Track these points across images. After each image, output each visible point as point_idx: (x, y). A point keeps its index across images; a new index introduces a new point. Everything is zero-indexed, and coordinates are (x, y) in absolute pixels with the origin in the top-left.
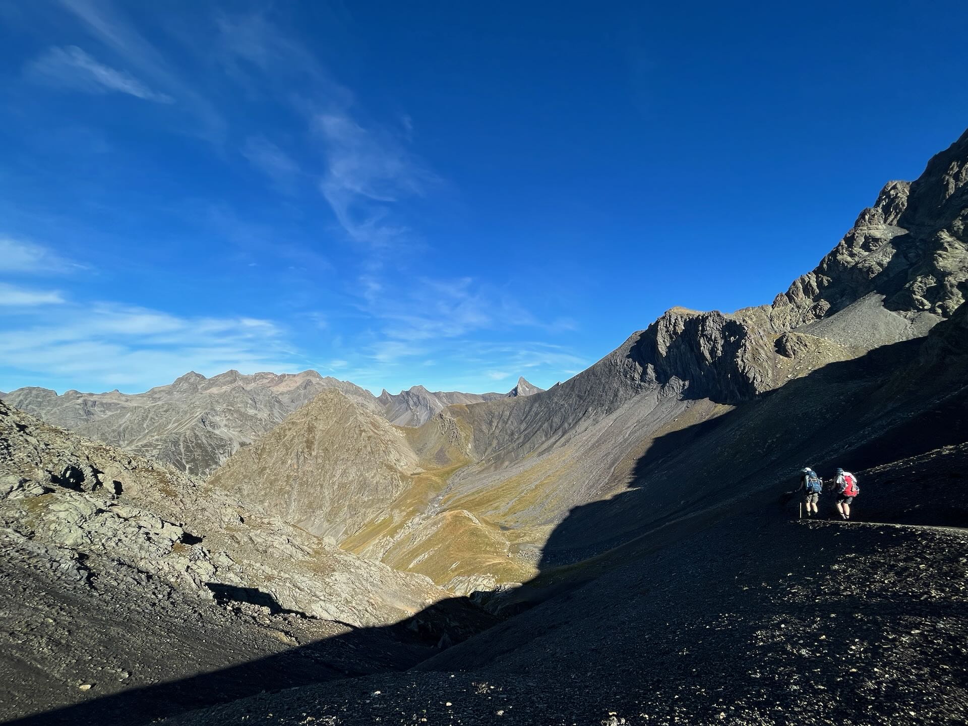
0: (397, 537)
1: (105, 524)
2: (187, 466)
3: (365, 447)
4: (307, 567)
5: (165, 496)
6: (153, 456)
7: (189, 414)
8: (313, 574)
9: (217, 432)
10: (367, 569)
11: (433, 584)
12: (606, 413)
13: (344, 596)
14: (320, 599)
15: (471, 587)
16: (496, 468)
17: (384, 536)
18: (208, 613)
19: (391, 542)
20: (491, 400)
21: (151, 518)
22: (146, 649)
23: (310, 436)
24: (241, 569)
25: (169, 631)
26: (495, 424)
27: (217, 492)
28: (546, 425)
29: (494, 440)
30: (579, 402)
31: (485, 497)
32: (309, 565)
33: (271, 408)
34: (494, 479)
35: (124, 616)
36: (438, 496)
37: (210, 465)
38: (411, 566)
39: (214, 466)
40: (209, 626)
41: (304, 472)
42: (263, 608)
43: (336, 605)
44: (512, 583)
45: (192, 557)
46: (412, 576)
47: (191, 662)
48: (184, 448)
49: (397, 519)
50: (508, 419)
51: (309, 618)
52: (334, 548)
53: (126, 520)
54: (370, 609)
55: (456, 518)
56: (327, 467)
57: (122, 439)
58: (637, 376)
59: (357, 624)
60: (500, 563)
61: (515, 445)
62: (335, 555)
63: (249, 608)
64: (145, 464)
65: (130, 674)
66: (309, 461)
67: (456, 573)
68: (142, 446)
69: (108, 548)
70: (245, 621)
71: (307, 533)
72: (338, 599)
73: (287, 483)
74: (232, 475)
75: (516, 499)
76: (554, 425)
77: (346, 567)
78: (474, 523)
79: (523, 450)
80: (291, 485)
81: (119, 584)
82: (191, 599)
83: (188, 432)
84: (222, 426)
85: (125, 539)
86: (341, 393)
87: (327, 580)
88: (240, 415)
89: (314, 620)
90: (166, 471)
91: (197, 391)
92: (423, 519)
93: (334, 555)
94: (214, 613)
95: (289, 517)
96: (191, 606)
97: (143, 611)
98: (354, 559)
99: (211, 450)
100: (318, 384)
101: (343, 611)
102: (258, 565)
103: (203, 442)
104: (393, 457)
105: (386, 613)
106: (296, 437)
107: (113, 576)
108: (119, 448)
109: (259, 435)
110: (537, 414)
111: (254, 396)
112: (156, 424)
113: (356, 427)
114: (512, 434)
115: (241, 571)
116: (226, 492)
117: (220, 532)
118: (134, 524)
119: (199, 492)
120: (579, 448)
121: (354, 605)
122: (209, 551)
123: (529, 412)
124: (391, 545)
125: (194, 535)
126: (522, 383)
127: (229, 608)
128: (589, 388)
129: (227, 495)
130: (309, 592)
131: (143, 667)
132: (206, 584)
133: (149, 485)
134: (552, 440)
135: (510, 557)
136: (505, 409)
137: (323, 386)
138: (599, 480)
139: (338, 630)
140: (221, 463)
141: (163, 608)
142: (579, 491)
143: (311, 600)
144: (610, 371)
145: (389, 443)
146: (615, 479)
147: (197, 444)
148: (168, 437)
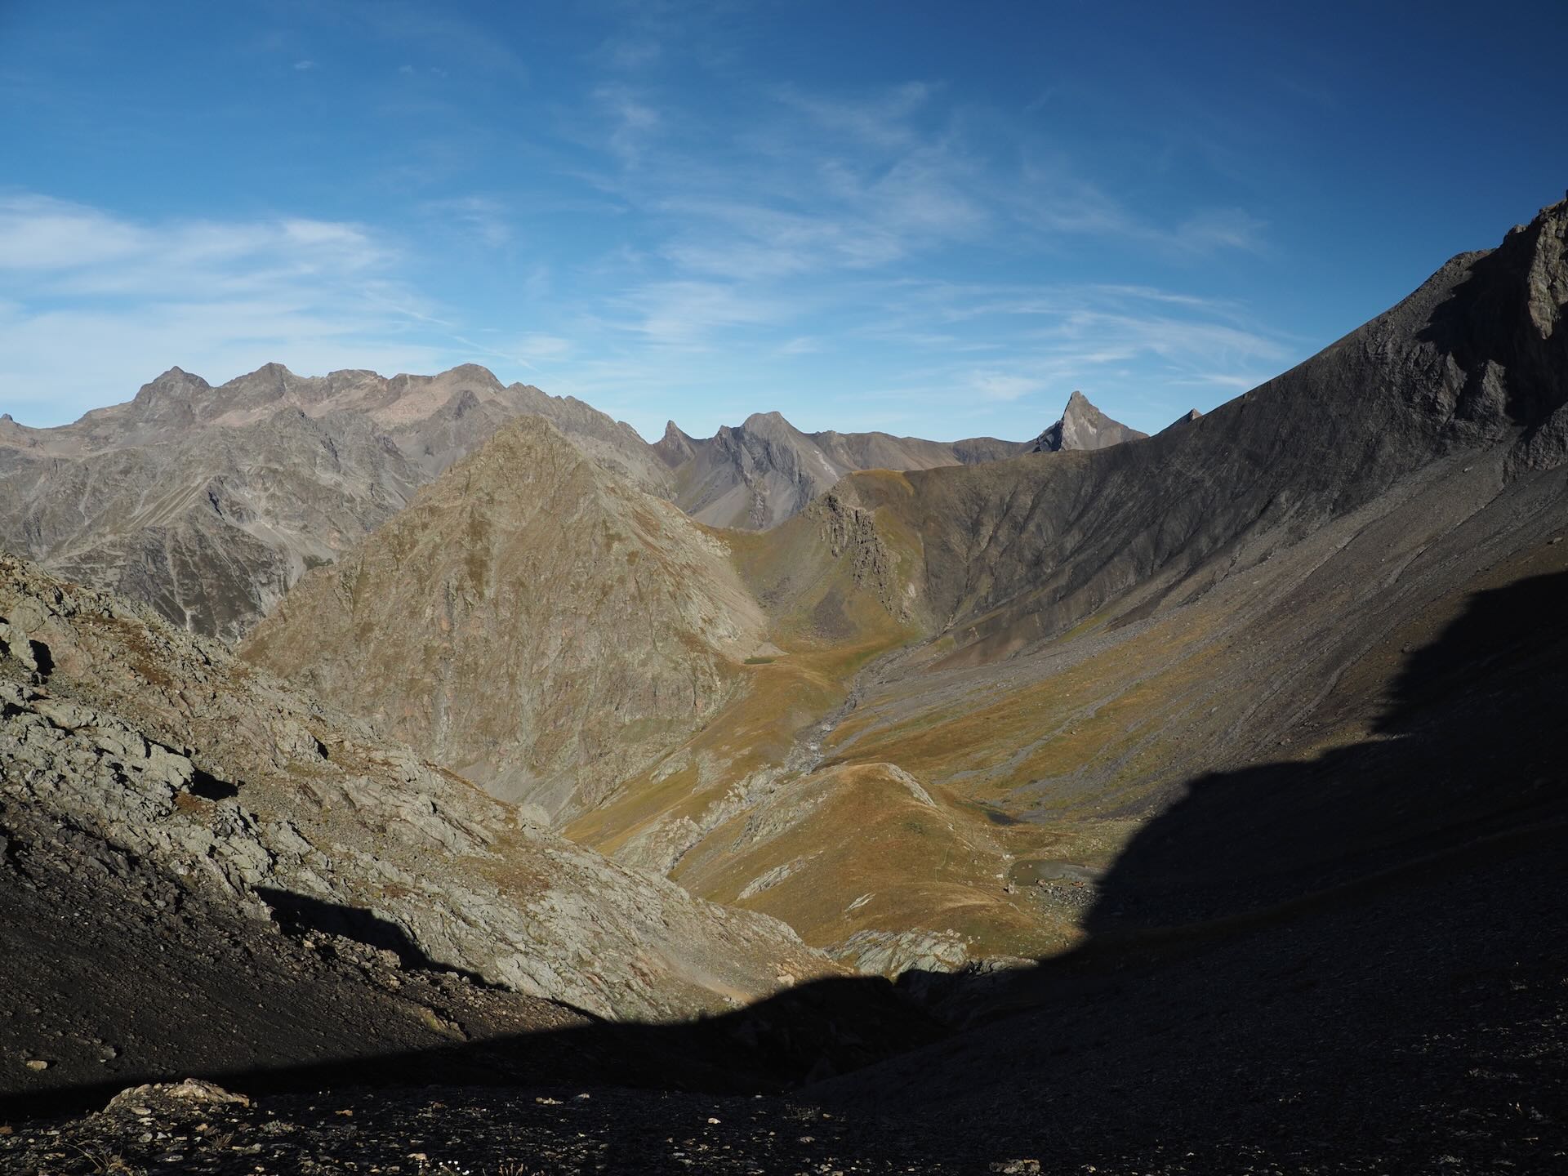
0: (710, 821)
1: (26, 739)
2: (188, 613)
3: (622, 581)
4: (483, 873)
5: (146, 682)
6: (108, 585)
7: (178, 481)
8: (496, 891)
9: (248, 528)
10: (629, 892)
11: (799, 940)
12: (1333, 511)
13: (572, 946)
14: (517, 950)
15: (903, 958)
16: (985, 657)
17: (674, 816)
18: (264, 950)
19: (693, 831)
20: (978, 460)
21: (121, 731)
22: (144, 1007)
23: (478, 547)
24: (330, 864)
25: (186, 977)
26: (987, 531)
27: (262, 681)
28: (1141, 540)
29: (983, 576)
30: (1251, 473)
31: (950, 732)
32: (487, 869)
33: (376, 466)
34: (979, 686)
35: (93, 936)
36: (819, 723)
37: (239, 612)
38: (745, 894)
39: (249, 616)
40: (269, 977)
41: (466, 641)
42: (384, 952)
43: (553, 966)
44: (1011, 959)
45: (219, 827)
46: (742, 918)
47: (237, 1044)
48: (175, 566)
49: (710, 772)
50: (1028, 519)
51: (491, 986)
52: (545, 833)
53: (69, 732)
54: (637, 983)
55: (866, 780)
56: (524, 629)
57: (34, 540)
58: (1445, 399)
59: (606, 1013)
60: (983, 907)
61: (1043, 593)
62: (550, 851)
63: (352, 948)
64: (93, 605)
65: (119, 1051)
66: (478, 613)
67: (863, 922)
68: (81, 559)
69: (40, 793)
70: (346, 975)
71: (479, 793)
72: (559, 953)
73: (425, 667)
74: (292, 639)
75: (1041, 742)
76: (1168, 539)
77: (576, 882)
78: (918, 800)
79: (1068, 609)
80: (435, 673)
81: (72, 870)
82: (226, 916)
83: (182, 528)
84: (259, 512)
85: (72, 775)
86: (554, 429)
87: (531, 906)
88: (300, 485)
89: (501, 993)
90: (141, 622)
91: (193, 421)
92: (779, 781)
93: (547, 851)
94: (277, 952)
95: (436, 752)
96: (225, 931)
97: (129, 930)
98: (595, 863)
99: (238, 573)
100: (492, 402)
101: (571, 981)
102: (367, 857)
103: (217, 555)
104: (696, 612)
105: (677, 998)
106: (443, 548)
107: (60, 853)
108: (32, 563)
109: (349, 539)
110: (1115, 506)
111: (332, 435)
112: (107, 505)
113: (594, 526)
114: (1038, 562)
115: (330, 867)
116: (281, 682)
117: (275, 776)
118: (86, 743)
119: (220, 678)
120: (1236, 612)
121: (598, 970)
122: (255, 817)
123: (1093, 499)
124: (693, 838)
125: (217, 777)
126: (1077, 410)
127: (308, 944)
128: (1284, 432)
129: (282, 688)
130: (489, 930)
131: (143, 1042)
132: (253, 889)
133: (107, 655)
134: (1159, 584)
135: (1012, 892)
136: (1020, 488)
137: (505, 409)
138: (1288, 705)
139: (557, 1020)
140: (264, 608)
141: (169, 929)
142: (1226, 733)
143: (495, 950)
144: (1360, 380)
145: (687, 572)
146: (1337, 706)
147: (204, 558)
148: (137, 538)
